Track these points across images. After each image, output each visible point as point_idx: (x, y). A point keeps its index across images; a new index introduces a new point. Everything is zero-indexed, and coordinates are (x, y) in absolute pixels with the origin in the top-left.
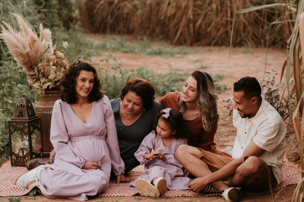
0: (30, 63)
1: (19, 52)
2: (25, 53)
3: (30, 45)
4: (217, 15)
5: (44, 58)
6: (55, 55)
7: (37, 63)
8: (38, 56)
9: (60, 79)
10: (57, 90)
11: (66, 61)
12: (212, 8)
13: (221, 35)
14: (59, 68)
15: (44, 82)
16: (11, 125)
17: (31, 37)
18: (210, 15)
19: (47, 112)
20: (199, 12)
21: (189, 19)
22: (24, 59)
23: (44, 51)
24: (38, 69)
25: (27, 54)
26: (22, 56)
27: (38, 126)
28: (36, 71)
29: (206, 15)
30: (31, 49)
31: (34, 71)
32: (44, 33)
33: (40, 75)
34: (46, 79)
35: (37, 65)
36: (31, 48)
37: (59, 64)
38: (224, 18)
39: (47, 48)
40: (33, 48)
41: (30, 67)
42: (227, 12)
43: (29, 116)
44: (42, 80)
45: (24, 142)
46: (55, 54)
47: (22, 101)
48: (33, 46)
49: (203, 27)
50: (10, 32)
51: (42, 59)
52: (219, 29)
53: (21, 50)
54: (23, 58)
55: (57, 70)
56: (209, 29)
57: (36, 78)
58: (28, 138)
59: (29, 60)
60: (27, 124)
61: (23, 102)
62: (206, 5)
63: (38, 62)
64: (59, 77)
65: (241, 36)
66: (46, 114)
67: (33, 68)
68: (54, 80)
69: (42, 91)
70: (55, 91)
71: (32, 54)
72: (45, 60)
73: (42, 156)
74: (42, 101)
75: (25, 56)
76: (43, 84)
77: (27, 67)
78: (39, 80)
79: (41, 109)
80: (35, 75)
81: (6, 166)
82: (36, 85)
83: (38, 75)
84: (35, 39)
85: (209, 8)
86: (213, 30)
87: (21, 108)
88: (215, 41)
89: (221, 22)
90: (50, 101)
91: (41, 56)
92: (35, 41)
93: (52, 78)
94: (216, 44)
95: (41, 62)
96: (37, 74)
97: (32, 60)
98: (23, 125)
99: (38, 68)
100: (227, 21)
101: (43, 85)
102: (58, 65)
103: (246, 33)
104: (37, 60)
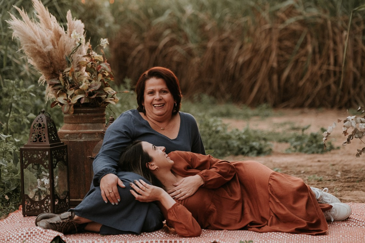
0: (52, 66)
1: (36, 49)
2: (46, 52)
3: (53, 42)
4: (314, 62)
5: (72, 60)
6: (89, 58)
7: (62, 68)
8: (64, 58)
9: (97, 89)
10: (91, 107)
11: (106, 65)
12: (307, 52)
13: (319, 92)
14: (95, 75)
15: (72, 94)
16: (23, 155)
17: (55, 29)
18: (303, 62)
19: (76, 138)
20: (287, 57)
21: (272, 68)
22: (45, 60)
23: (73, 50)
24: (64, 76)
25: (49, 54)
26: (41, 57)
27: (63, 157)
28: (61, 79)
29: (297, 62)
30: (55, 48)
31: (58, 79)
32: (73, 24)
33: (67, 85)
34: (75, 90)
35: (62, 71)
36: (54, 45)
37: (96, 70)
38: (325, 67)
39: (78, 44)
40: (58, 45)
41: (52, 73)
42: (329, 58)
43: (51, 141)
44: (70, 93)
45: (42, 180)
46: (89, 55)
47: (40, 119)
48: (57, 43)
49: (293, 80)
50: (24, 21)
51: (71, 61)
52: (317, 84)
53: (40, 47)
54: (42, 59)
55: (92, 78)
56: (301, 84)
57: (61, 89)
58: (48, 174)
59: (51, 63)
60: (47, 153)
61: (42, 121)
62: (297, 48)
63: (63, 66)
64: (95, 87)
65: (349, 93)
66: (75, 141)
67: (56, 74)
68: (88, 91)
69: (70, 107)
70: (89, 108)
71: (56, 54)
72: (75, 64)
73: (68, 203)
74: (69, 123)
75: (45, 56)
76: (71, 97)
77: (47, 73)
78: (65, 92)
79: (68, 135)
80: (60, 84)
81: (15, 215)
82: (61, 99)
83: (64, 85)
84: (60, 33)
85: (303, 52)
86: (308, 84)
87: (40, 129)
88: (309, 101)
89: (319, 73)
90: (81, 123)
91: (69, 57)
92: (60, 36)
93: (85, 88)
94: (312, 106)
95: (69, 67)
96: (62, 83)
97: (56, 63)
98: (41, 154)
99: (63, 74)
100: (328, 71)
101: (71, 99)
102: (93, 71)
103: (357, 90)
104: (63, 62)
